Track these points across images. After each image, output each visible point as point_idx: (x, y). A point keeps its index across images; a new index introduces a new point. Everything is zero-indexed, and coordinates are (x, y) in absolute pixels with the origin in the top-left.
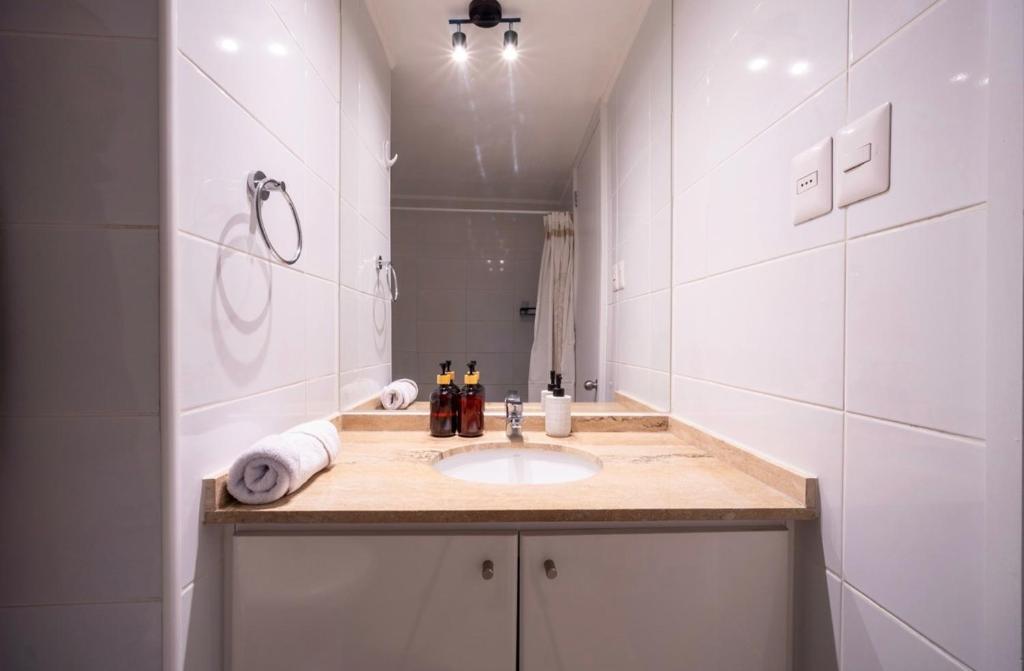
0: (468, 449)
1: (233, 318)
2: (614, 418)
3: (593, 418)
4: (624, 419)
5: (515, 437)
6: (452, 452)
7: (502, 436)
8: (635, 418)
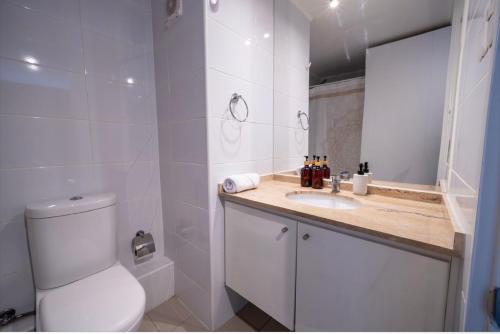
0: (311, 192)
1: (227, 140)
2: (398, 191)
3: (385, 189)
4: (406, 192)
5: (335, 191)
6: (301, 192)
7: (329, 190)
8: (414, 193)
